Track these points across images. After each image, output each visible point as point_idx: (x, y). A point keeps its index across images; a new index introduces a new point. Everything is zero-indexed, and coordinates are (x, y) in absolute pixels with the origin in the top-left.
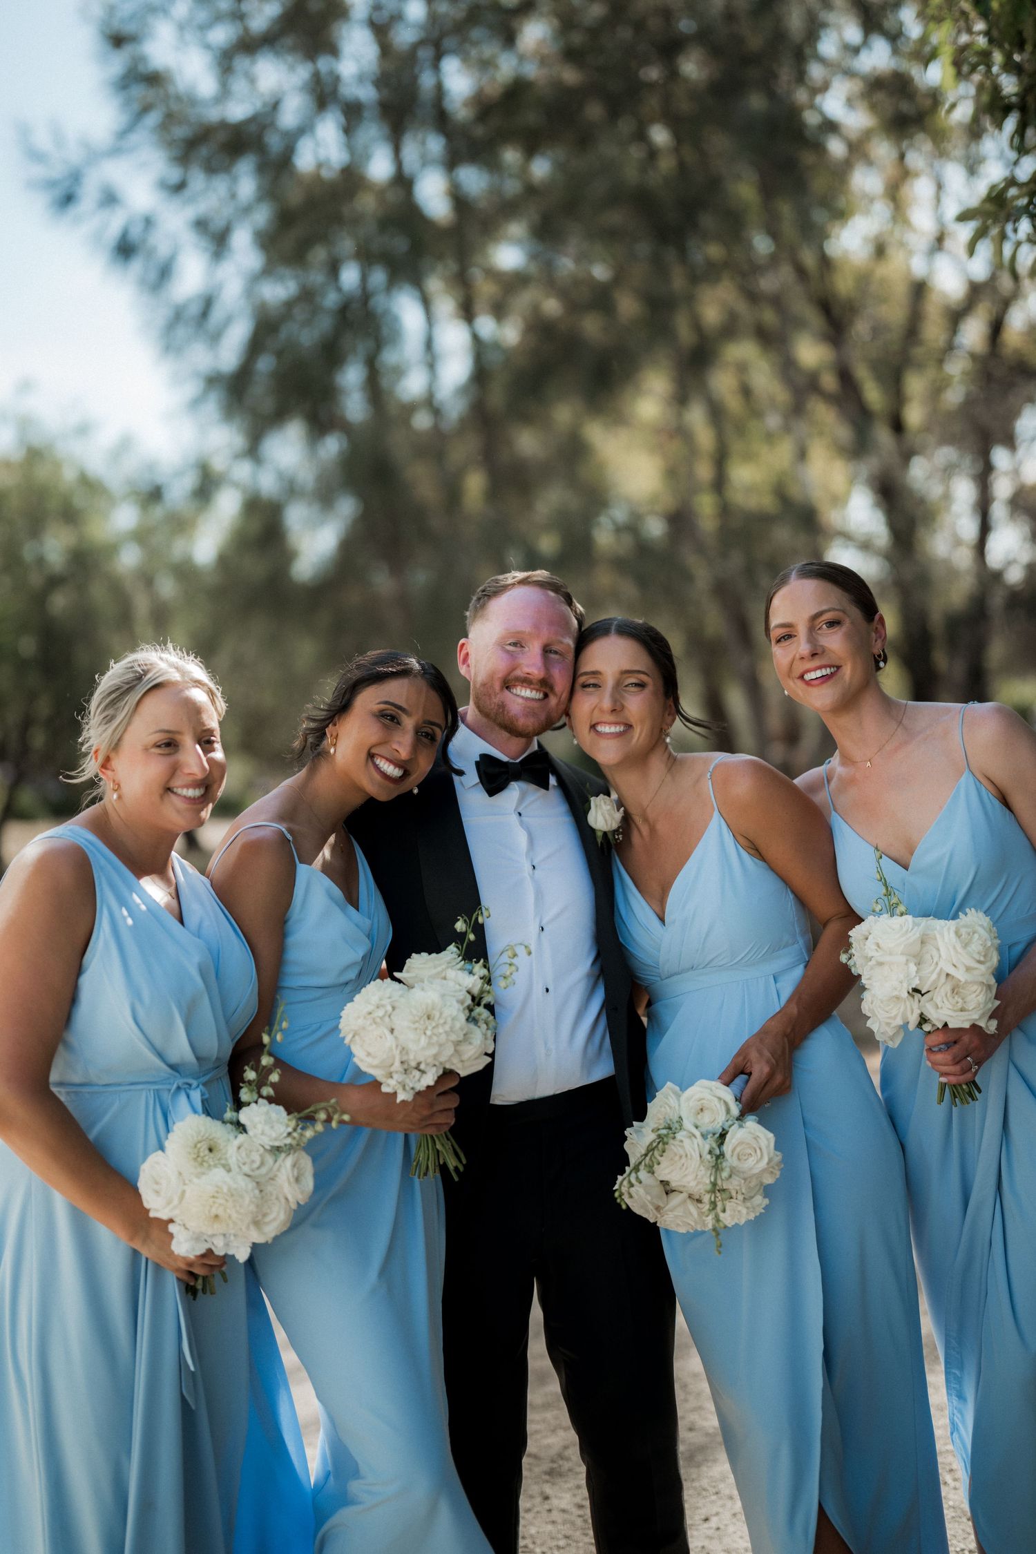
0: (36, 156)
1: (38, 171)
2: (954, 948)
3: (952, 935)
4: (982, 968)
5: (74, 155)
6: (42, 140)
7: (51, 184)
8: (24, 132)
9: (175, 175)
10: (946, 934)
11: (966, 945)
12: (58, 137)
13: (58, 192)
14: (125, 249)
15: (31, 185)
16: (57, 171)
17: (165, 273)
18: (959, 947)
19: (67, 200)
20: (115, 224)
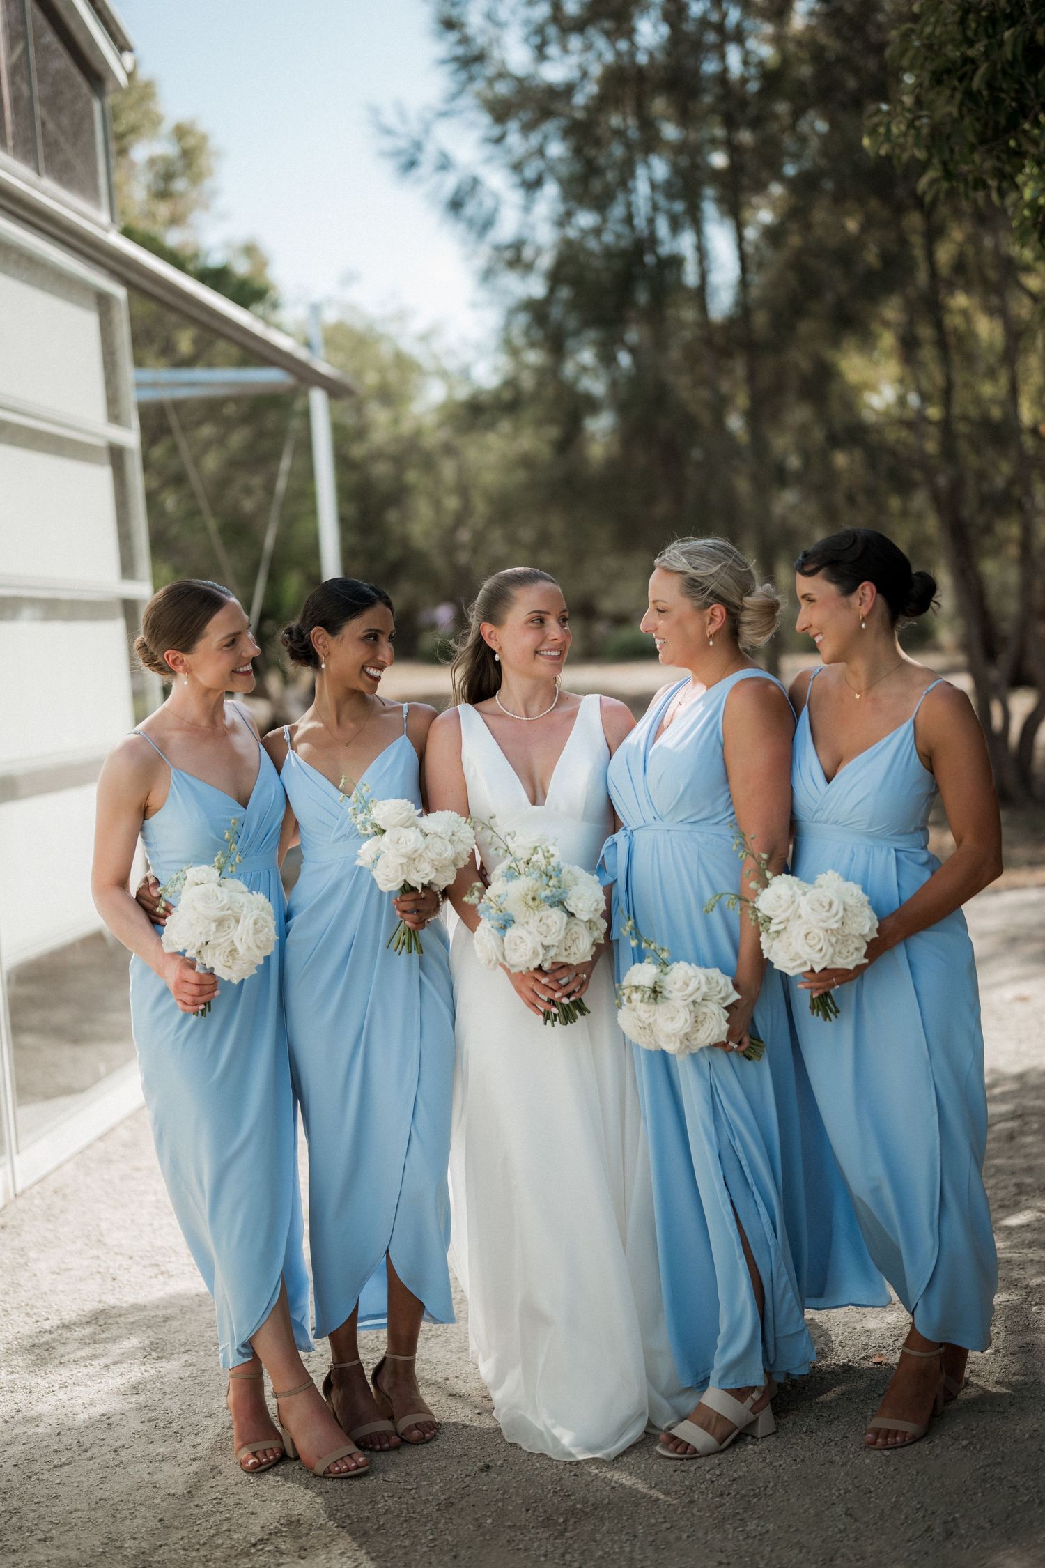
0: (387, 131)
1: (387, 143)
2: (248, 931)
3: (252, 922)
4: (258, 952)
5: (415, 128)
6: (390, 119)
7: (397, 153)
8: (375, 111)
9: (496, 131)
10: (247, 920)
11: (257, 932)
12: (402, 113)
13: (403, 159)
14: (456, 205)
15: (383, 154)
16: (402, 143)
17: (487, 224)
18: (251, 932)
19: (412, 164)
20: (450, 183)
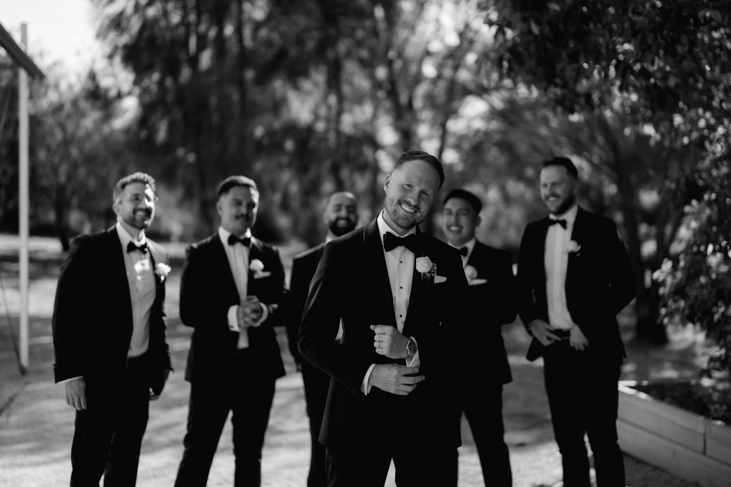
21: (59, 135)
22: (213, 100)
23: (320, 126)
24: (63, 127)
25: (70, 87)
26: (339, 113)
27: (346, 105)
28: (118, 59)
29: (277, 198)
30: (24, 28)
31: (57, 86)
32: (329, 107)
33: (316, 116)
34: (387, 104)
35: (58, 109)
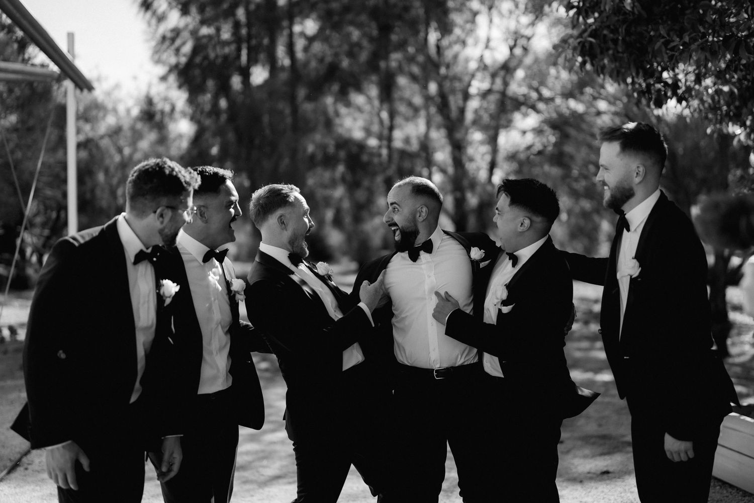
21: (117, 158)
22: (266, 119)
23: (373, 142)
24: (120, 150)
25: (128, 111)
26: (391, 128)
27: (399, 120)
28: (172, 79)
29: (329, 215)
30: (71, 37)
31: (115, 110)
32: (381, 122)
33: (368, 132)
34: (438, 119)
35: (116, 132)
